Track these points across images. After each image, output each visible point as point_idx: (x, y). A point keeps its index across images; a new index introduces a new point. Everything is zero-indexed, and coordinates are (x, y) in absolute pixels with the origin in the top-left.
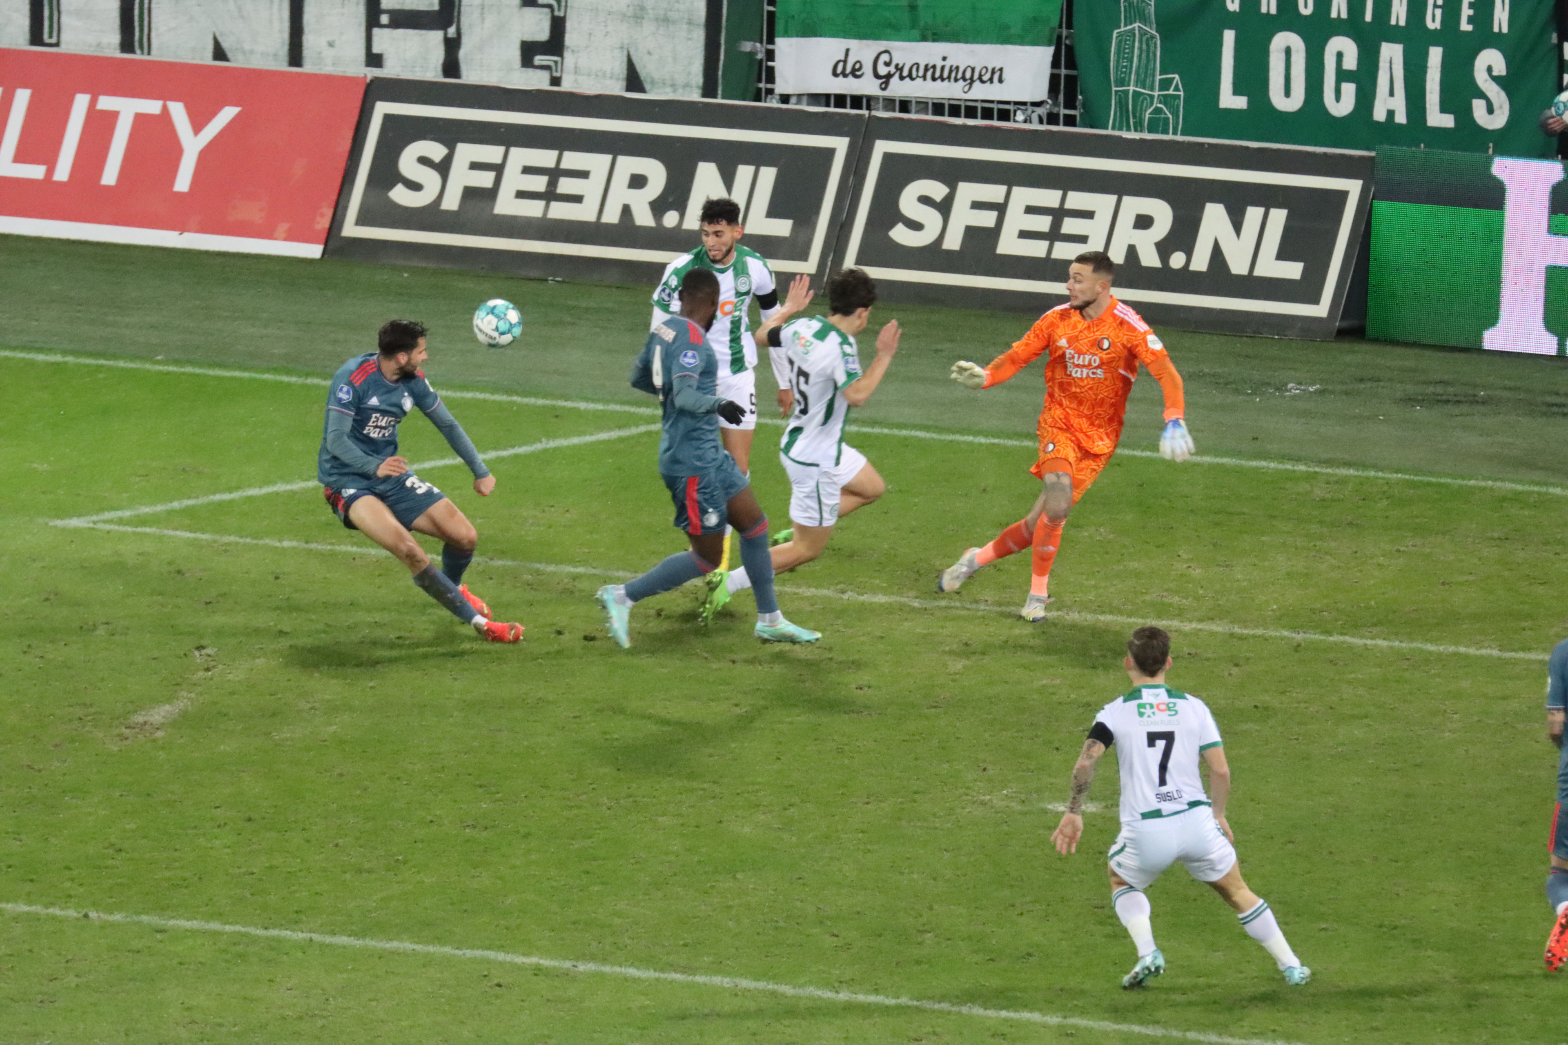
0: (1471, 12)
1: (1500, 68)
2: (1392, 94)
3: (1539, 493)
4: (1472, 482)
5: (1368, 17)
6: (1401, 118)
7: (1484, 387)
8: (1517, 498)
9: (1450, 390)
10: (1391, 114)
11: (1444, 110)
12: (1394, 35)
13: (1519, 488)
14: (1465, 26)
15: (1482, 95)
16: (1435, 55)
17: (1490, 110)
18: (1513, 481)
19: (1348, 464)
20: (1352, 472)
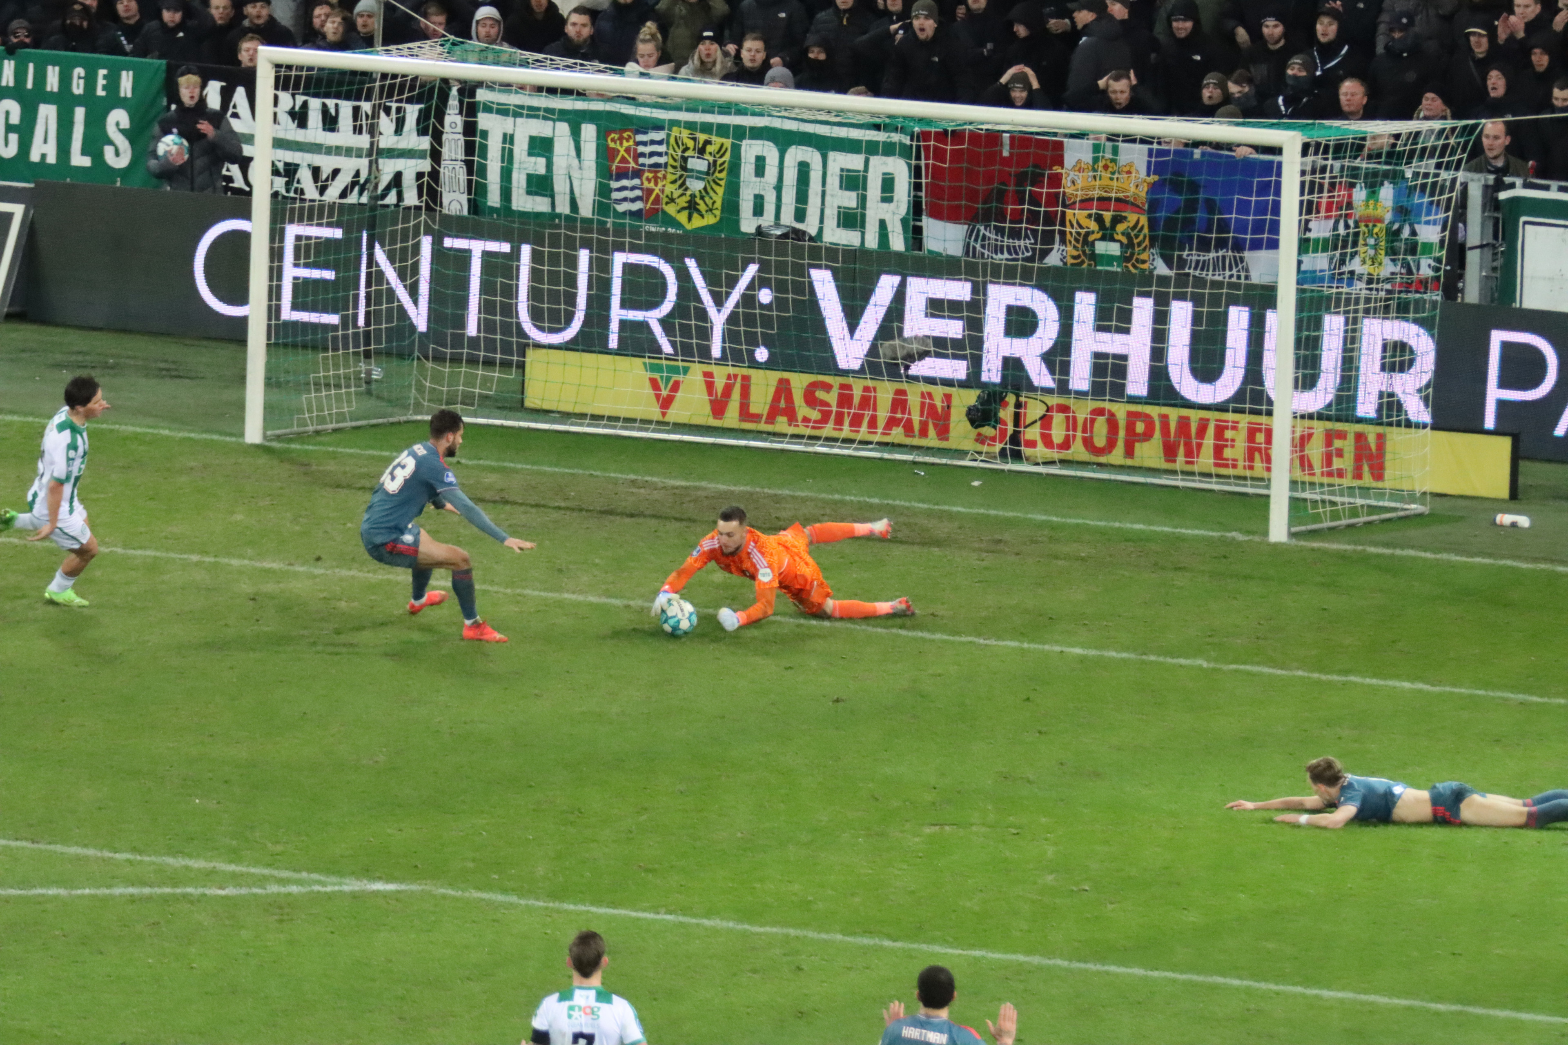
0: (104, 82)
1: (125, 123)
2: (45, 141)
3: (153, 434)
4: (104, 426)
5: (30, 85)
6: (51, 159)
7: (113, 356)
8: (136, 437)
9: (88, 358)
10: (44, 156)
11: (84, 153)
12: (49, 98)
13: (138, 430)
14: (100, 92)
15: (111, 143)
16: (80, 113)
17: (117, 154)
18: (133, 425)
19: (12, 412)
20: (16, 418)
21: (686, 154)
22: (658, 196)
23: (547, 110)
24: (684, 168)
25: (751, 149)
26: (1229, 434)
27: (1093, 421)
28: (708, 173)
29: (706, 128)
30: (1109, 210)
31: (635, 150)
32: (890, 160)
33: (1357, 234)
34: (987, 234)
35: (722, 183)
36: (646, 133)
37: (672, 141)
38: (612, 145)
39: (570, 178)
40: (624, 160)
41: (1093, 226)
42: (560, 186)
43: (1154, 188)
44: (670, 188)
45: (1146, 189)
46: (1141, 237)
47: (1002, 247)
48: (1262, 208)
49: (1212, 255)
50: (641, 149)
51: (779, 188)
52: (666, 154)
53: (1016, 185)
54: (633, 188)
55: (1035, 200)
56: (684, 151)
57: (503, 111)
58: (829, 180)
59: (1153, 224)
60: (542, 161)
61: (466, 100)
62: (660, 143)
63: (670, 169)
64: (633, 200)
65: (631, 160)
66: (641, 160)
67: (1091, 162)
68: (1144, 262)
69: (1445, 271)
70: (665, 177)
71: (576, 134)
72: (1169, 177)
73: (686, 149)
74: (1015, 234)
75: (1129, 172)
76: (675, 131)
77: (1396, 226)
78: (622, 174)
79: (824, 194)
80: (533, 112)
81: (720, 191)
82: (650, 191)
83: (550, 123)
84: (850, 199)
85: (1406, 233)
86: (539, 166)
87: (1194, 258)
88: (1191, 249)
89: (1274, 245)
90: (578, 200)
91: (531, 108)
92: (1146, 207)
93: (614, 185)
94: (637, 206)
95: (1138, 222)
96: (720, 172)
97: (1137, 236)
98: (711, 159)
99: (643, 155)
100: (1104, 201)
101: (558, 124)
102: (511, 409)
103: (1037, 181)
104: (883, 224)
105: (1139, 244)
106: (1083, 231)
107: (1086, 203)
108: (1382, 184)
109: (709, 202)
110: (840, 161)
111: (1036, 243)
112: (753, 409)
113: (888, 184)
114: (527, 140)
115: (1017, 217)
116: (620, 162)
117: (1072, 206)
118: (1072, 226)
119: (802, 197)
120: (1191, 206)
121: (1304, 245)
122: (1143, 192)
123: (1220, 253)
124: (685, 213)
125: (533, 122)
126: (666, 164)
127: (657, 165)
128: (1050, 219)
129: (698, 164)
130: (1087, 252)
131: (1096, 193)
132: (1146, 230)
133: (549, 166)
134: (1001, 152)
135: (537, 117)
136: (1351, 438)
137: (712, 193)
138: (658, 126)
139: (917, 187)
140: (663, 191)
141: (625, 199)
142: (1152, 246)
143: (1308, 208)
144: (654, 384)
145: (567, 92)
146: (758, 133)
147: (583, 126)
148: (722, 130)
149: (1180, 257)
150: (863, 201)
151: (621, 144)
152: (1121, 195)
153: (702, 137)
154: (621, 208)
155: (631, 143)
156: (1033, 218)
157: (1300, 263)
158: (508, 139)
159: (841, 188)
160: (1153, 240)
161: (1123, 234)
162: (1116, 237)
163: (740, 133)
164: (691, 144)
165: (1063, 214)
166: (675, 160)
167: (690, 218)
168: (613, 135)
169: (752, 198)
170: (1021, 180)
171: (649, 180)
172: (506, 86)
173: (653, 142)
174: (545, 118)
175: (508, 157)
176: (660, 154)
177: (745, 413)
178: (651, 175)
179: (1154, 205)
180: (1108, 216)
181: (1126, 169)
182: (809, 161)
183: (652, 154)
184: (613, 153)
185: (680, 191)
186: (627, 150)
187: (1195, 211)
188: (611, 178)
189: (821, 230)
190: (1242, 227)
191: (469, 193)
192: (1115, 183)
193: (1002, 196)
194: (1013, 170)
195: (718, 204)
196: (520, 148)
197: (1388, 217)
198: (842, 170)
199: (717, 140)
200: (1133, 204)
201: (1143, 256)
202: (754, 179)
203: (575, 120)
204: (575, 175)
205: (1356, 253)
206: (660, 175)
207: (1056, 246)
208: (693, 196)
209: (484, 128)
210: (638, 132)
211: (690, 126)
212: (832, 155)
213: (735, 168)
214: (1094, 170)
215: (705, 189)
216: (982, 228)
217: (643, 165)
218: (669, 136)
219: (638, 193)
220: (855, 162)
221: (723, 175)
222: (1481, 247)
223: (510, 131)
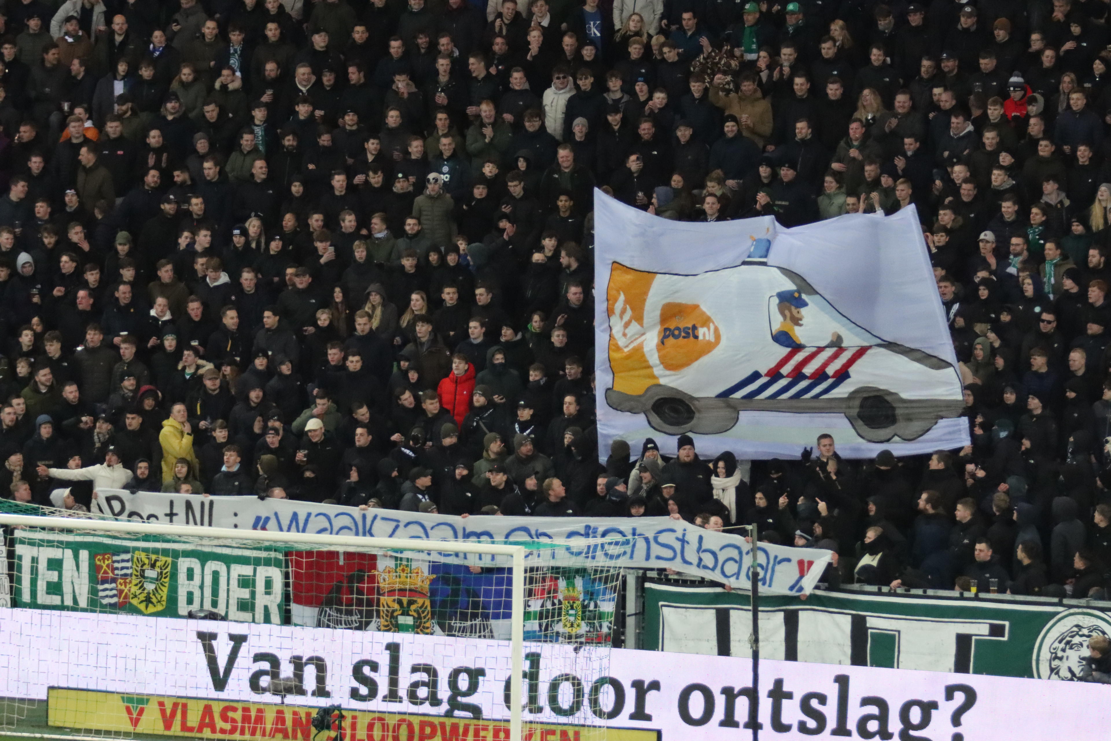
21: (144, 568)
22: (126, 594)
23: (58, 542)
24: (143, 576)
25: (184, 564)
26: (482, 733)
27: (399, 726)
28: (157, 580)
29: (156, 551)
30: (405, 596)
31: (112, 566)
32: (270, 569)
33: (560, 609)
34: (331, 613)
35: (167, 585)
36: (118, 555)
37: (135, 559)
38: (98, 563)
39: (72, 583)
40: (105, 572)
41: (396, 606)
42: (67, 588)
43: (433, 582)
44: (134, 589)
45: (428, 583)
46: (426, 613)
47: (341, 621)
48: (498, 593)
49: (469, 623)
50: (116, 565)
51: (202, 587)
52: (131, 568)
53: (348, 582)
54: (111, 590)
55: (360, 592)
56: (142, 566)
57: (32, 543)
58: (231, 582)
59: (433, 604)
60: (56, 573)
61: (9, 537)
62: (128, 561)
63: (134, 577)
64: (112, 597)
65: (110, 572)
66: (116, 572)
67: (394, 567)
68: (428, 628)
69: (614, 630)
70: (130, 582)
71: (76, 557)
72: (441, 575)
73: (144, 564)
74: (349, 613)
75: (417, 573)
76: (137, 555)
77: (586, 603)
78: (104, 581)
79: (228, 590)
80: (50, 544)
81: (165, 590)
82: (121, 592)
83: (61, 550)
84: (245, 594)
85: (592, 607)
86: (53, 576)
87: (458, 625)
88: (456, 620)
89: (508, 616)
90: (77, 597)
91: (49, 541)
92: (429, 595)
93: (100, 587)
94: (114, 600)
95: (424, 603)
96: (165, 578)
97: (423, 612)
98: (159, 571)
99: (117, 569)
100: (402, 591)
101: (65, 550)
102: (39, 727)
103: (361, 580)
104: (266, 608)
105: (425, 617)
106: (390, 610)
107: (391, 592)
108: (575, 577)
109: (159, 597)
110: (239, 570)
111: (362, 617)
112: (189, 724)
113: (269, 584)
114: (46, 560)
115: (350, 603)
116: (104, 573)
117: (383, 595)
118: (384, 607)
119: (215, 593)
120: (455, 593)
121: (527, 615)
122: (427, 585)
123: (473, 622)
124: (144, 604)
125: (50, 549)
126: (131, 575)
127: (126, 575)
128: (370, 603)
129: (151, 573)
130: (394, 622)
131: (397, 586)
132: (429, 608)
133: (60, 576)
134: (338, 562)
135: (53, 546)
136: (558, 733)
137: (160, 591)
138: (126, 550)
139: (287, 585)
140: (129, 591)
141: (107, 596)
142: (433, 618)
143: (530, 593)
144: (128, 710)
145: (69, 531)
146: (187, 554)
147: (81, 551)
148: (165, 552)
149: (449, 624)
150: (253, 594)
151: (104, 562)
152: (412, 587)
153: (154, 557)
154: (105, 601)
155: (110, 561)
156: (360, 602)
157: (524, 626)
158: (34, 560)
159: (239, 586)
160: (433, 614)
161: (415, 611)
162: (411, 613)
163: (176, 554)
164: (147, 561)
165: (378, 600)
166: (137, 571)
167: (147, 607)
168: (99, 557)
169: (185, 594)
170: (351, 579)
171: (121, 584)
172: (32, 528)
173: (123, 561)
174: (58, 547)
175: (34, 571)
176: (127, 568)
177: (184, 727)
178: (122, 581)
179: (433, 592)
180: (405, 600)
181: (416, 571)
182: (219, 570)
183: (123, 568)
184: (98, 568)
185: (140, 591)
186: (108, 566)
187: (458, 596)
188: (98, 584)
189: (227, 613)
190: (486, 605)
191: (11, 594)
192: (408, 580)
193: (339, 590)
194: (345, 573)
195: (164, 598)
196: (42, 565)
197: (581, 597)
198: (239, 576)
199: (163, 559)
200: (420, 592)
201: (427, 625)
202: (187, 582)
203: (76, 548)
204: (76, 581)
205: (560, 620)
206: (128, 581)
207: (374, 619)
208: (149, 593)
209: (20, 554)
210: (114, 554)
211: (145, 550)
212: (233, 566)
213: (174, 575)
214: (396, 572)
215: (156, 589)
216: (328, 609)
217: (117, 575)
218: (133, 557)
219: (114, 592)
220: (247, 570)
221: (167, 580)
222: (636, 614)
223: (36, 556)
